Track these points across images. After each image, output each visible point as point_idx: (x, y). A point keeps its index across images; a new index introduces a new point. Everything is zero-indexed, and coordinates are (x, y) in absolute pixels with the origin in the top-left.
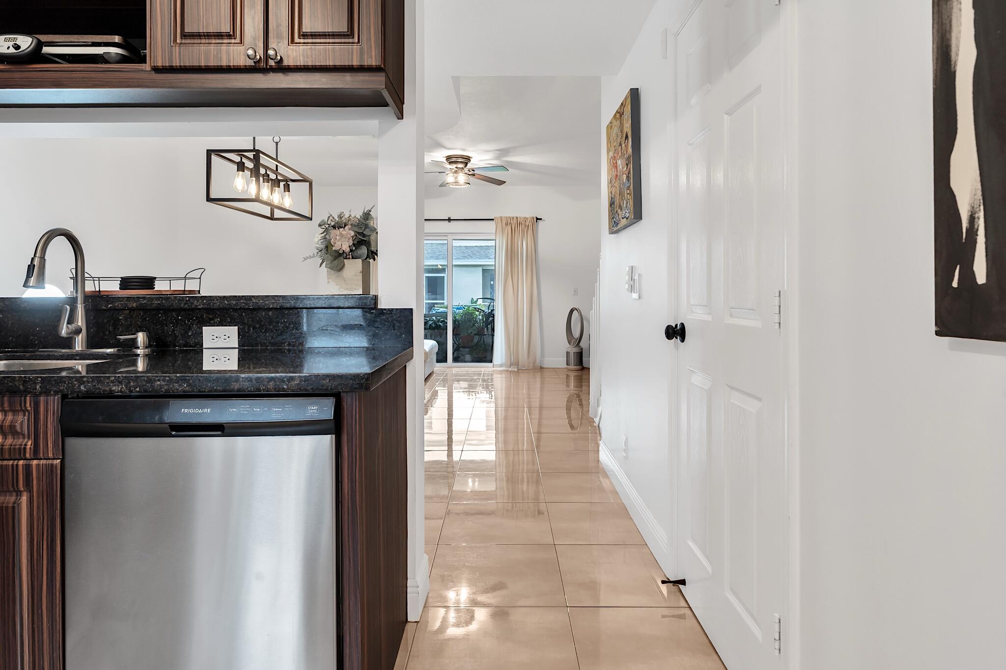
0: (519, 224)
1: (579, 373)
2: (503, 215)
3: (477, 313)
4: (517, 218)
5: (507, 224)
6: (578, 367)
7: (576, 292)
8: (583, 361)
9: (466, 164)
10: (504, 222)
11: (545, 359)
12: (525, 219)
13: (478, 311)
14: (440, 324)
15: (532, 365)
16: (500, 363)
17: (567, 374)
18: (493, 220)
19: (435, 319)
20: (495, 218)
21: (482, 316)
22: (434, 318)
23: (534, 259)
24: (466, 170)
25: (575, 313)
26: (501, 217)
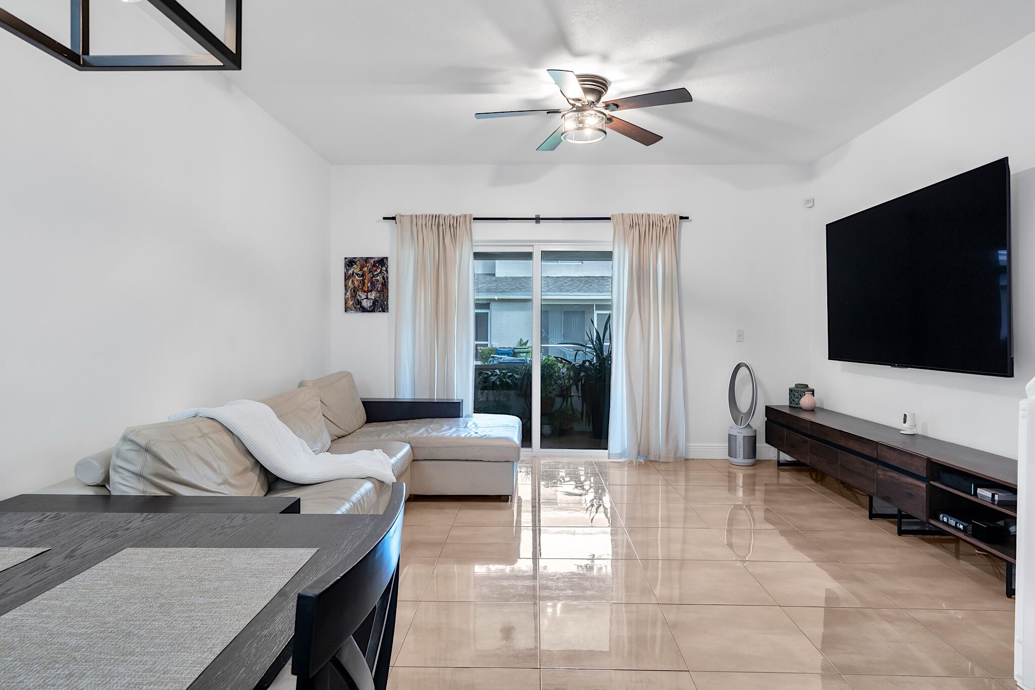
0: (651, 225)
1: (750, 471)
2: (626, 212)
3: (560, 365)
4: (649, 215)
5: (631, 227)
6: (751, 461)
7: (740, 337)
8: (757, 450)
9: (600, 94)
10: (628, 222)
11: (691, 444)
12: (662, 218)
13: (561, 362)
14: (508, 380)
15: (672, 455)
16: (619, 452)
17: (729, 472)
18: (609, 219)
19: (499, 373)
20: (612, 215)
21: (567, 369)
22: (497, 371)
23: (674, 283)
24: (600, 106)
25: (743, 371)
26: (623, 214)
